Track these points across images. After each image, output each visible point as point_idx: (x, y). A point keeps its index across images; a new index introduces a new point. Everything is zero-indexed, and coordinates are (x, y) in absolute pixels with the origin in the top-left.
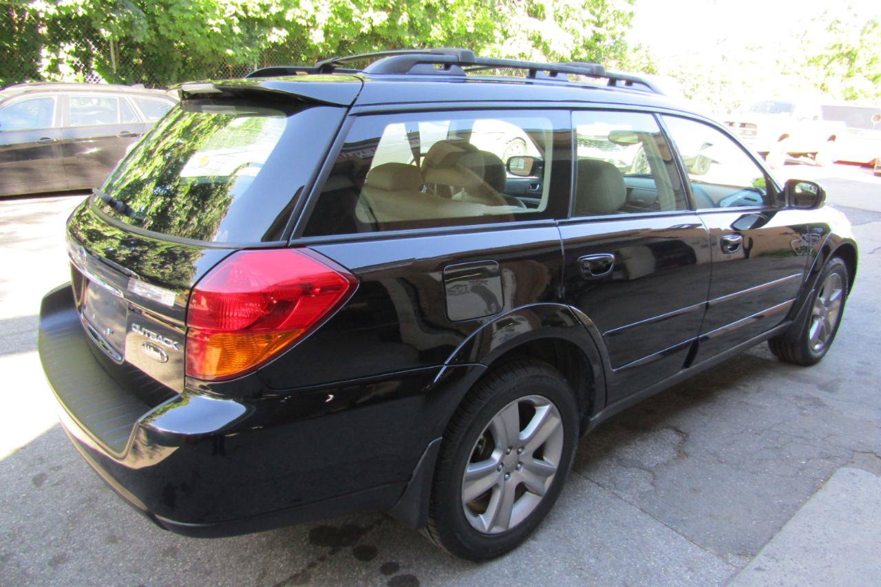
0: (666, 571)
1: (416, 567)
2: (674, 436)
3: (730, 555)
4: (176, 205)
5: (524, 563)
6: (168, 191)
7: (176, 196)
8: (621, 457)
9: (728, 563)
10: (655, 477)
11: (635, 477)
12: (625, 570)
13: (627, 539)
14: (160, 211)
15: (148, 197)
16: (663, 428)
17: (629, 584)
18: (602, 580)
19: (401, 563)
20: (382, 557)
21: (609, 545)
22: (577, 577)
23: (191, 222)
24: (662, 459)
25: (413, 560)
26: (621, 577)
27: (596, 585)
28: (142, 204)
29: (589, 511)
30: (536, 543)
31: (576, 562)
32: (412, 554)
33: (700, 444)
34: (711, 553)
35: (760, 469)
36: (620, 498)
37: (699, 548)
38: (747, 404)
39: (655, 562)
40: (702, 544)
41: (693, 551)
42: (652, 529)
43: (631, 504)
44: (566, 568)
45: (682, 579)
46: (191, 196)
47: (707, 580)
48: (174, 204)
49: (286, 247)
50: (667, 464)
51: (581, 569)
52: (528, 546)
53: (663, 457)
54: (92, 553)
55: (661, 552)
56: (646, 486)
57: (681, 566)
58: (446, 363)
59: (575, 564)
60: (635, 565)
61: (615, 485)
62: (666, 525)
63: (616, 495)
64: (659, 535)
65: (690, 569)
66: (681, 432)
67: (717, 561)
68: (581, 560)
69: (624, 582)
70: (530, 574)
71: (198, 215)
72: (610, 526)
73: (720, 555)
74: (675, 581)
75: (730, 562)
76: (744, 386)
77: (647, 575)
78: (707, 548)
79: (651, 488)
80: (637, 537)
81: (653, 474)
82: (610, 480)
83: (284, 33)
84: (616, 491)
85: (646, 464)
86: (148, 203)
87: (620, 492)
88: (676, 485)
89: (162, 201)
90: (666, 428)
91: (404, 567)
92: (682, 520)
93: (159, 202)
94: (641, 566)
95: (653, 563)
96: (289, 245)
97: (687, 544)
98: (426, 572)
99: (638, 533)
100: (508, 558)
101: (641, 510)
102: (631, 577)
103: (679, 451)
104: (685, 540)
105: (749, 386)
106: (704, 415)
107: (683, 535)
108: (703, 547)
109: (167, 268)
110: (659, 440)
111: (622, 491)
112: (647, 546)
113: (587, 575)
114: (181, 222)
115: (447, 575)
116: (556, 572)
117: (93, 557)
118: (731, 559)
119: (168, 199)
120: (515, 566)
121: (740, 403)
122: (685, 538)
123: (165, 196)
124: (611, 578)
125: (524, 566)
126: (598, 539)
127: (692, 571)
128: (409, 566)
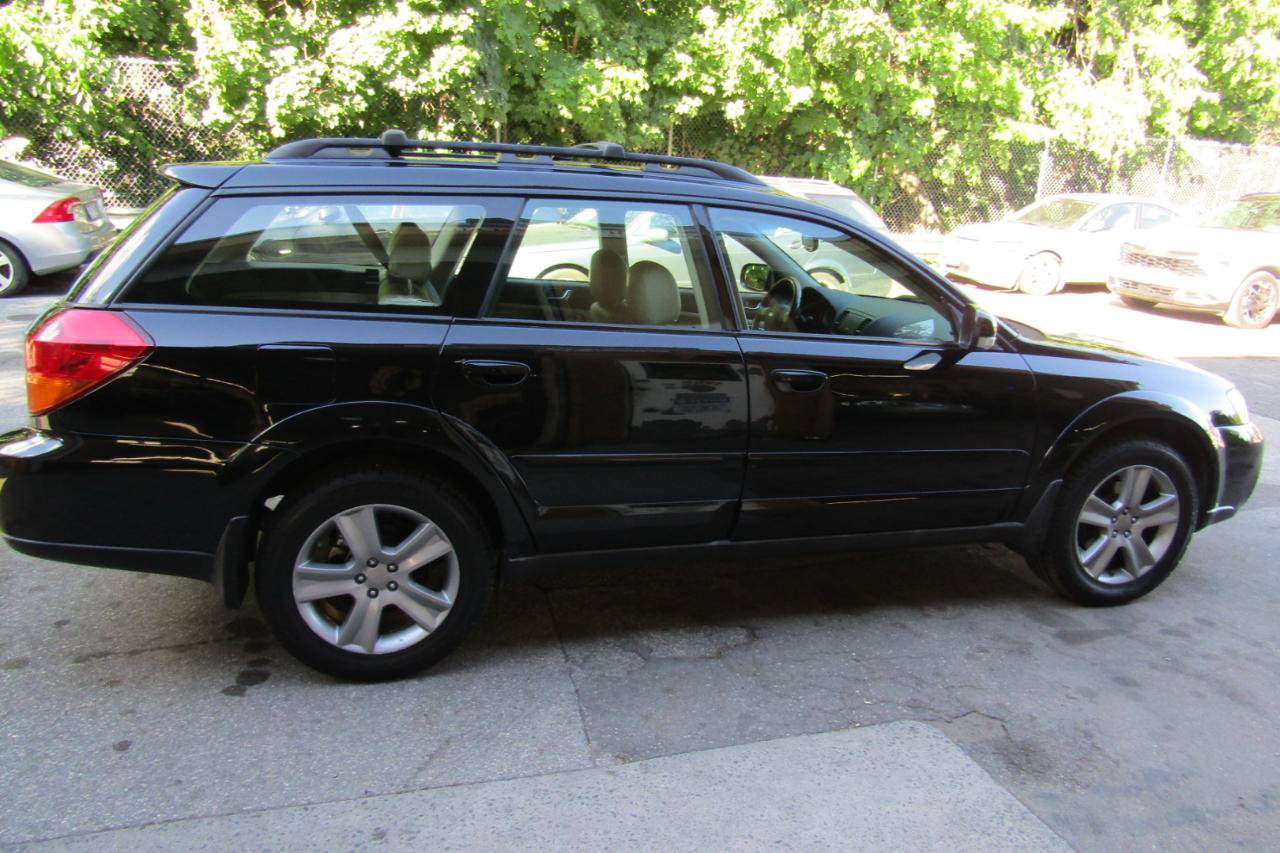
2: (742, 637)
3: (607, 754)
10: (642, 667)
11: (619, 662)
12: (467, 729)
13: (515, 708)
24: (684, 654)
26: (456, 733)
29: (517, 675)
33: (757, 651)
34: (592, 747)
36: (571, 674)
37: (584, 738)
40: (593, 737)
41: (572, 739)
42: (558, 708)
43: (574, 682)
49: (105, 309)
50: (678, 660)
53: (688, 652)
56: (618, 672)
60: (487, 729)
61: (585, 662)
62: (581, 710)
63: (571, 670)
64: (558, 715)
66: (755, 634)
73: (597, 751)
75: (597, 759)
77: (485, 741)
79: (622, 675)
81: (646, 664)
82: (586, 657)
83: (698, 102)
84: (575, 667)
87: (579, 669)
88: (654, 679)
90: (742, 627)
92: (606, 711)
96: (109, 308)
97: (577, 731)
98: (283, 675)
101: (577, 690)
104: (580, 727)
106: (817, 625)
107: (586, 723)
108: (591, 739)
110: (714, 636)
111: (583, 669)
113: (423, 721)
118: (603, 758)
122: (584, 726)
124: (443, 730)
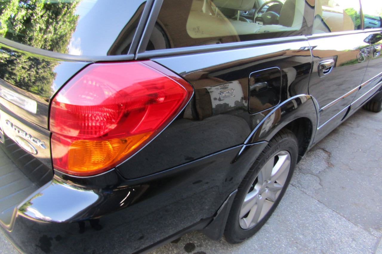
0: (341, 241)
1: (204, 246)
2: (324, 153)
3: (371, 229)
4: (36, 15)
5: (265, 240)
6: (30, 5)
7: (35, 9)
8: (300, 167)
9: (371, 235)
10: (321, 180)
11: (310, 180)
12: (320, 243)
13: (316, 221)
14: (25, 18)
15: (15, 8)
16: (317, 149)
17: (324, 252)
18: (310, 250)
19: (196, 243)
20: (184, 239)
21: (307, 225)
22: (296, 248)
23: (49, 30)
24: (321, 168)
25: (202, 241)
26: (319, 248)
27: (307, 253)
28: (11, 12)
29: (291, 203)
30: (269, 226)
31: (293, 238)
32: (201, 236)
33: (338, 158)
34: (361, 228)
35: (371, 174)
36: (306, 193)
37: (354, 225)
38: (354, 134)
39: (334, 236)
40: (355, 222)
41: (352, 228)
42: (327, 213)
43: (312, 197)
44: (288, 243)
45: (351, 247)
46: (46, 11)
47: (364, 247)
48: (34, 15)
49: (133, 60)
50: (324, 171)
51: (296, 243)
52: (264, 228)
53: (321, 167)
54: (6, 245)
55: (335, 228)
56: (317, 186)
57: (348, 238)
58: (245, 143)
59: (293, 239)
60: (325, 238)
61: (301, 185)
62: (333, 211)
63: (303, 192)
64: (331, 217)
65: (353, 240)
66: (327, 151)
67: (366, 234)
68: (295, 236)
69: (322, 251)
70: (270, 247)
71: (54, 25)
72: (305, 212)
73: (366, 229)
74: (348, 248)
75: (372, 233)
76: (350, 123)
77: (333, 245)
78: (358, 225)
79: (320, 187)
80: (320, 219)
81: (319, 178)
82: (298, 182)
84: (302, 189)
85: (314, 172)
86: (16, 12)
87: (305, 190)
88: (332, 184)
89: (26, 12)
90: (319, 149)
91: (198, 246)
92: (341, 207)
93: (23, 12)
94: (327, 238)
95: (333, 237)
96: (136, 59)
97: (347, 222)
98: (211, 249)
99: (320, 216)
100: (255, 237)
101: (318, 201)
102: (324, 247)
103: (328, 163)
104: (345, 220)
105: (352, 124)
106: (336, 141)
107: (344, 217)
108: (356, 224)
109: (32, 71)
110: (317, 156)
111: (306, 189)
112: (327, 225)
113: (301, 247)
114: (41, 29)
115: (223, 251)
116: (283, 245)
117: (7, 248)
118: (372, 231)
119: (30, 11)
120: (260, 243)
121: (351, 133)
122: (345, 218)
123: (27, 9)
124: (314, 248)
125: (265, 243)
126: (301, 222)
127: (355, 241)
128: (201, 246)
